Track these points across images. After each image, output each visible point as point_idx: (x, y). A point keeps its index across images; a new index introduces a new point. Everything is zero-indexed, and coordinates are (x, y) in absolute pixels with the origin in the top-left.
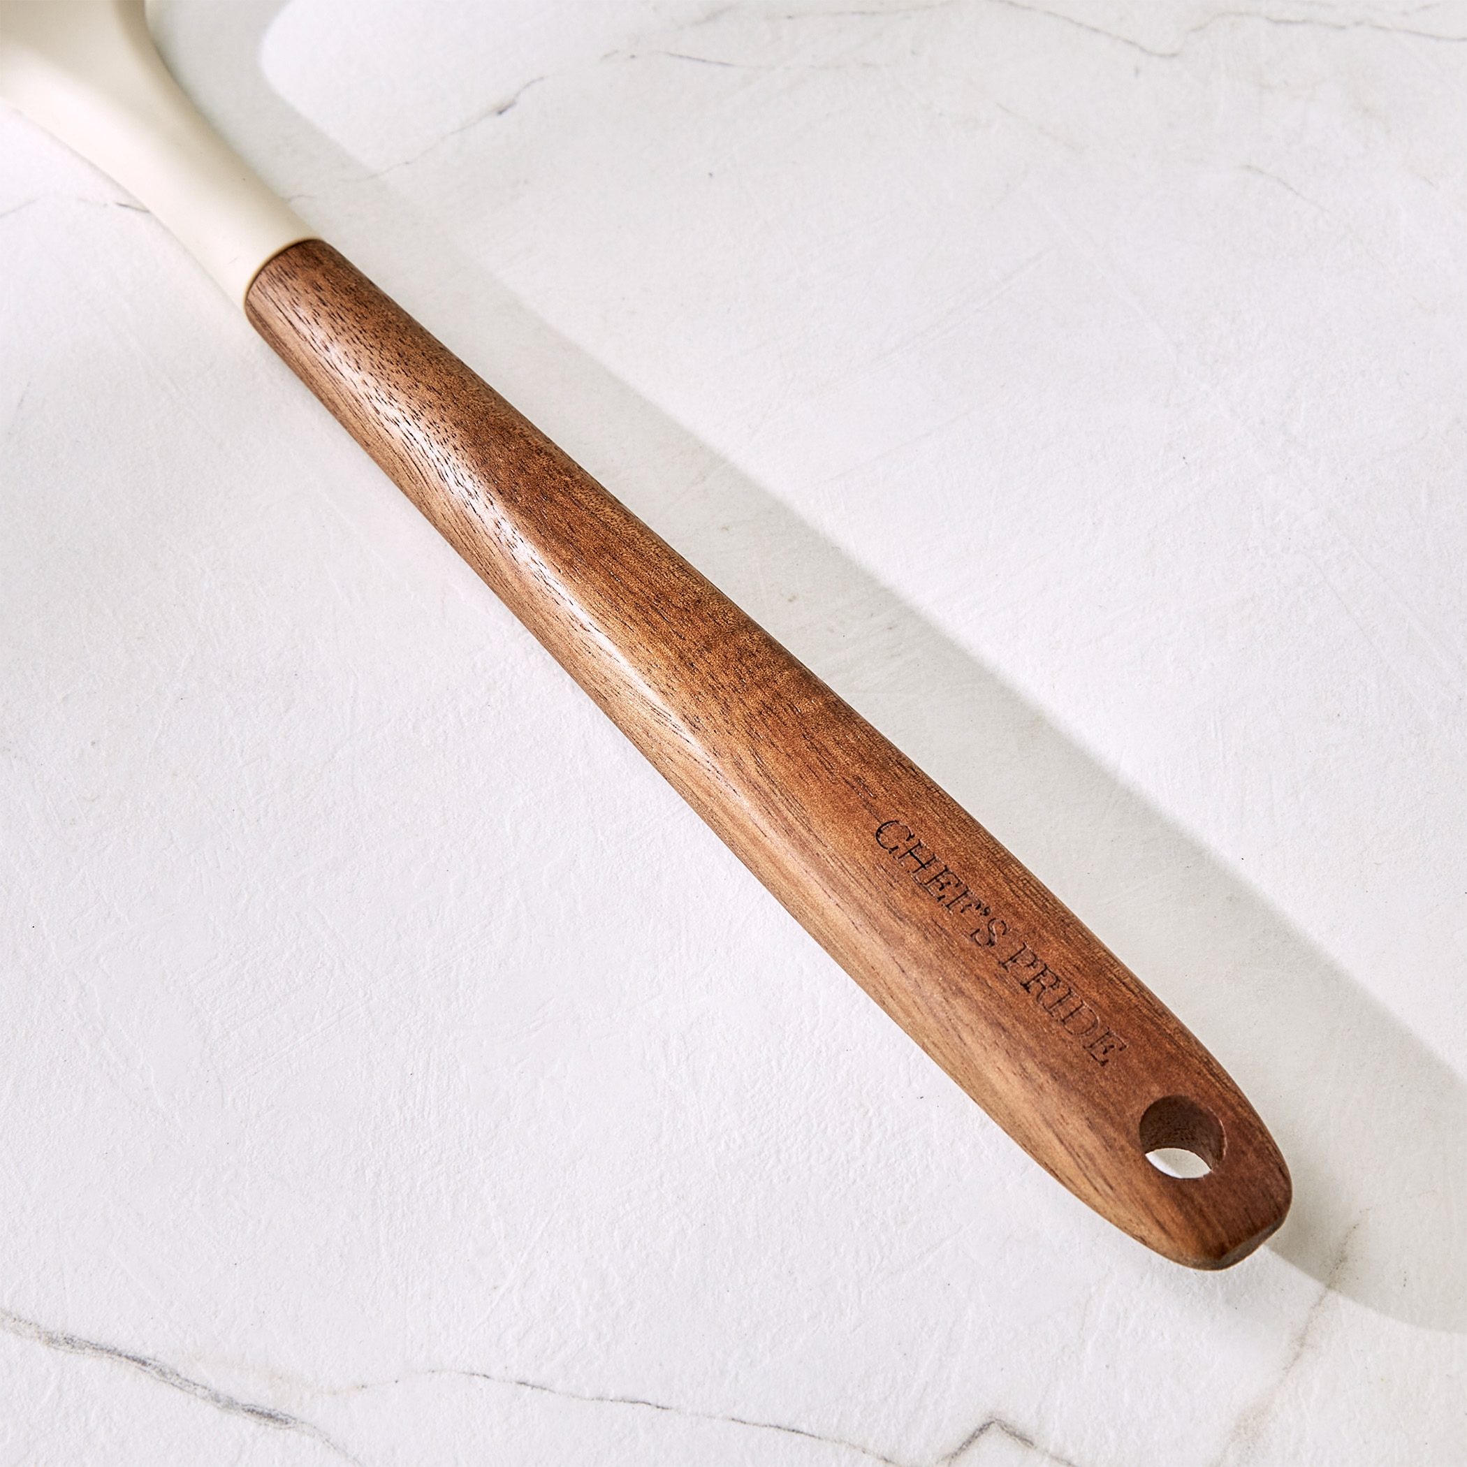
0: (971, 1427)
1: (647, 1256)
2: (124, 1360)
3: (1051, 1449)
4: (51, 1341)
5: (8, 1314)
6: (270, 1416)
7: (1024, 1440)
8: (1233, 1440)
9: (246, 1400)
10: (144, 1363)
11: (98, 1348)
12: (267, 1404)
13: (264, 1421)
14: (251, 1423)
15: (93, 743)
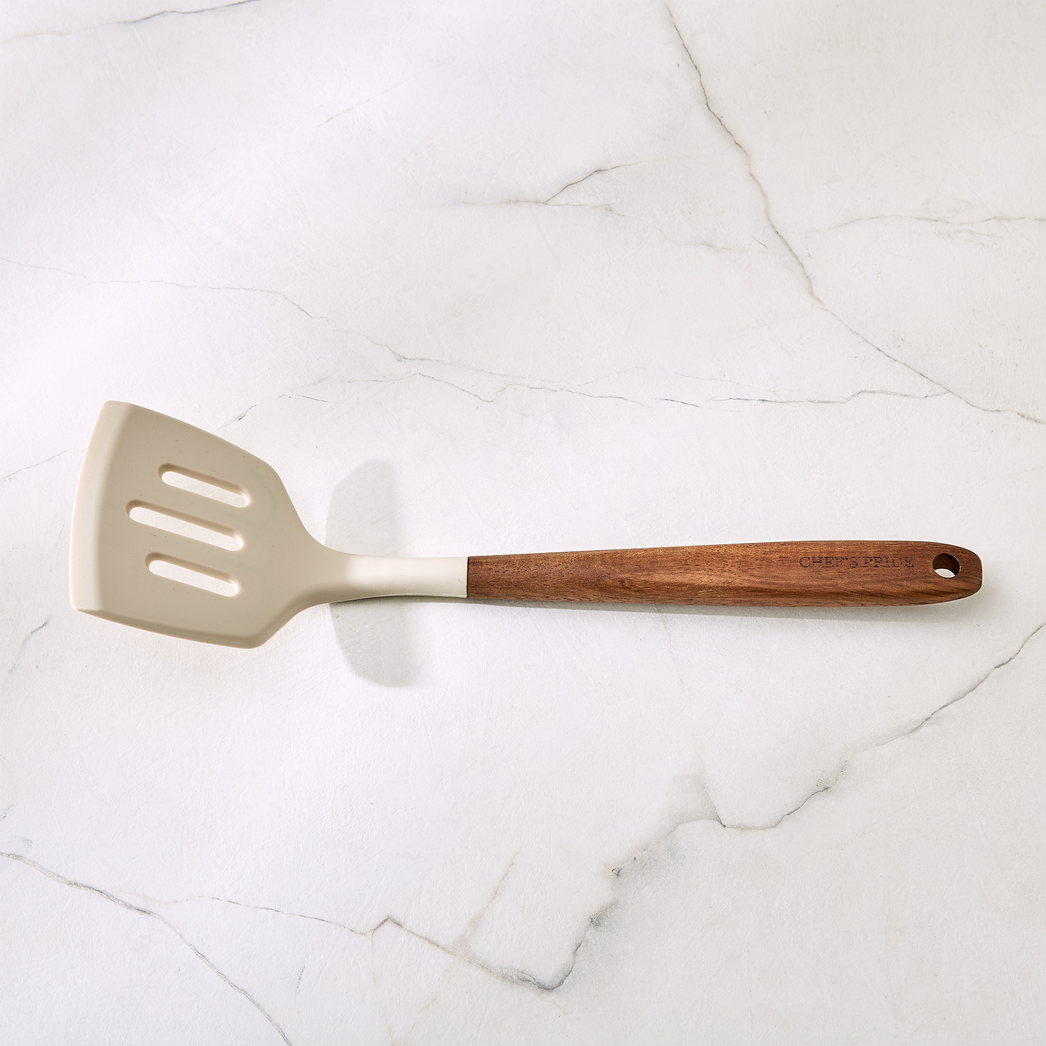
0: (381, 920)
1: (275, 858)
2: (95, 891)
3: (408, 928)
4: (70, 884)
5: (55, 874)
6: (144, 911)
7: (399, 925)
8: (469, 926)
9: (136, 906)
10: (102, 892)
11: (85, 887)
12: (143, 907)
13: (142, 913)
14: (138, 914)
15: (86, 666)
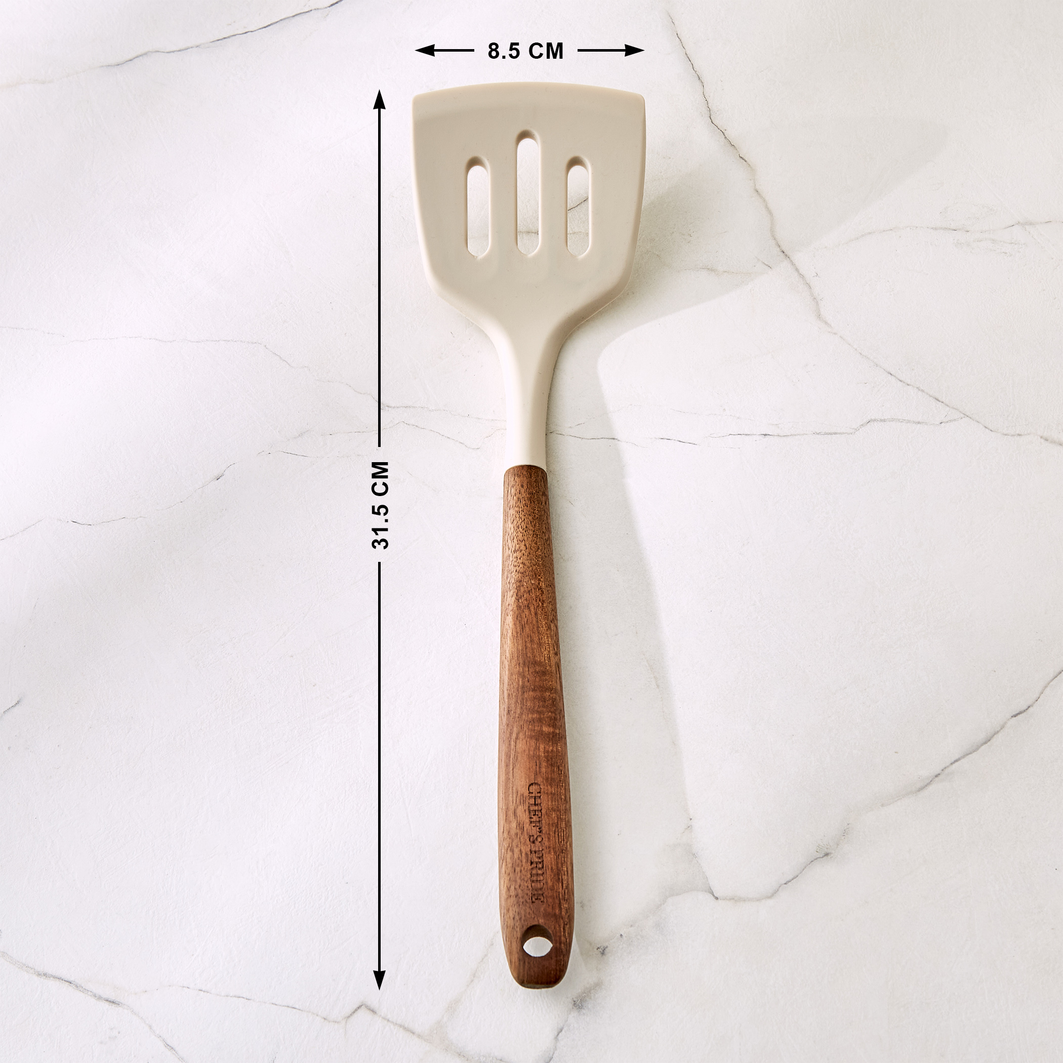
0: (355, 1007)
1: (246, 943)
2: (64, 982)
3: (383, 1015)
4: (39, 975)
5: (25, 965)
6: (113, 1002)
7: (373, 1012)
8: (446, 1012)
9: (105, 996)
10: (71, 983)
11: (55, 977)
12: (112, 998)
13: (111, 1004)
14: (107, 1004)
15: (58, 746)
